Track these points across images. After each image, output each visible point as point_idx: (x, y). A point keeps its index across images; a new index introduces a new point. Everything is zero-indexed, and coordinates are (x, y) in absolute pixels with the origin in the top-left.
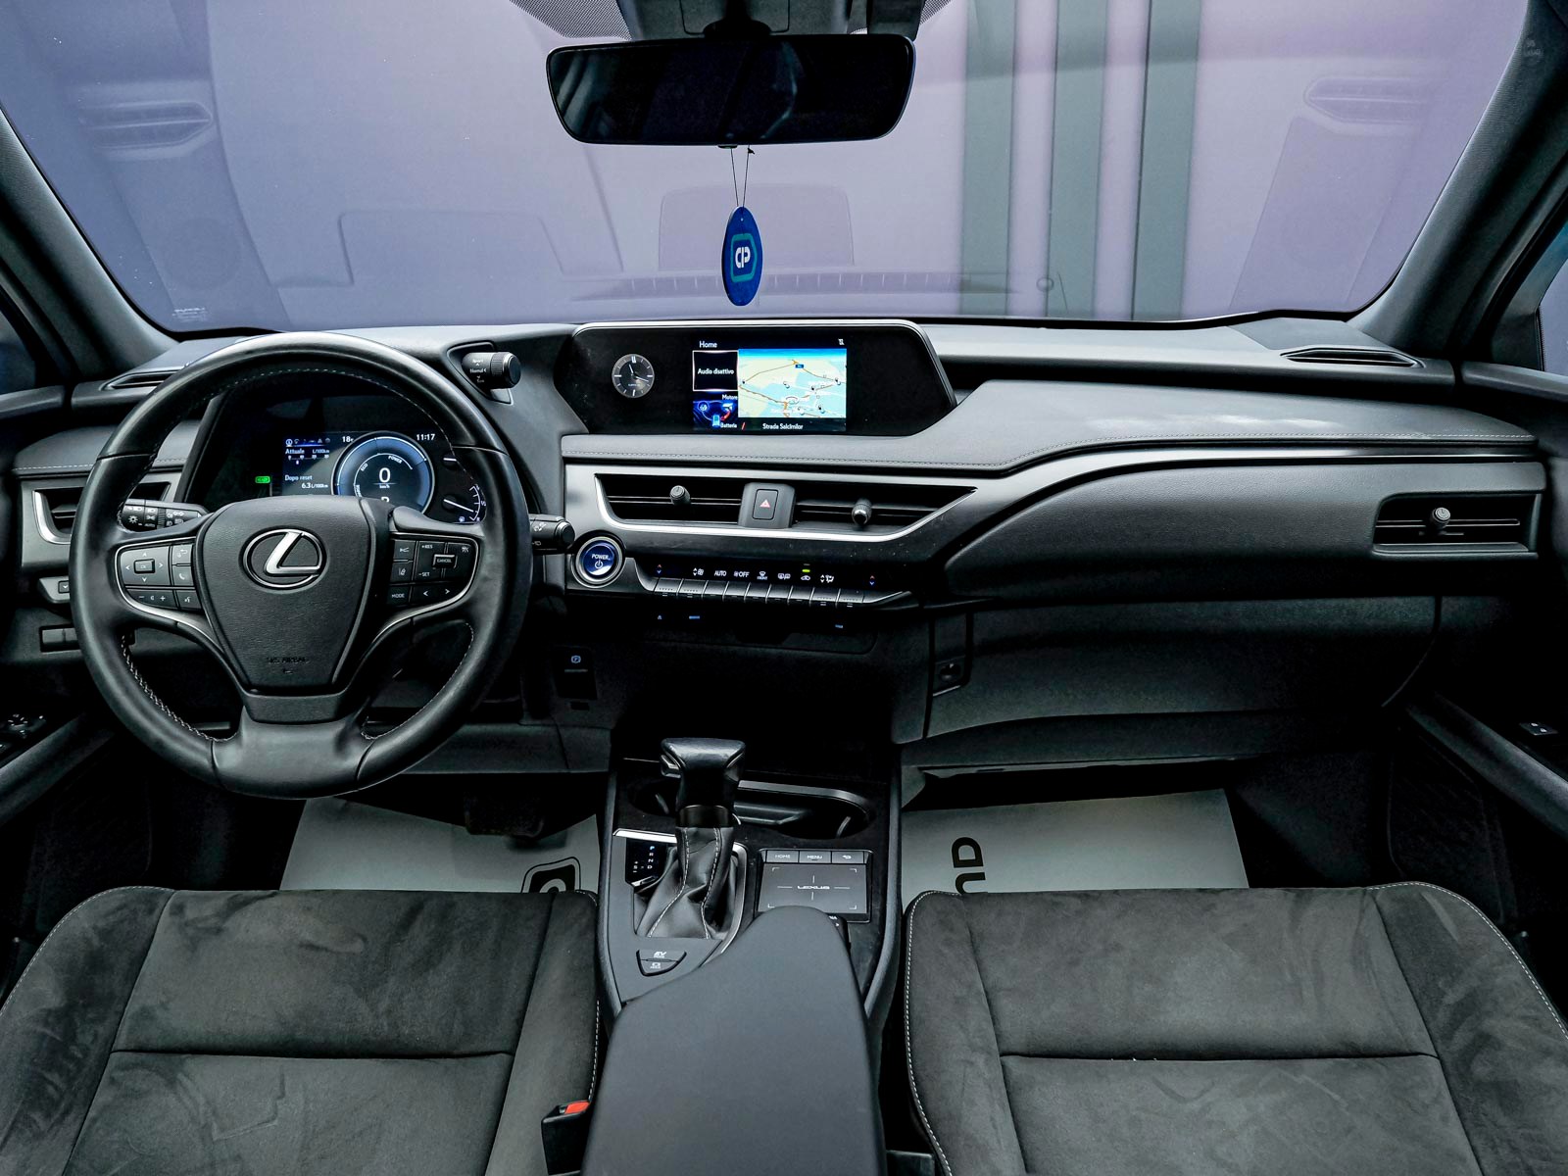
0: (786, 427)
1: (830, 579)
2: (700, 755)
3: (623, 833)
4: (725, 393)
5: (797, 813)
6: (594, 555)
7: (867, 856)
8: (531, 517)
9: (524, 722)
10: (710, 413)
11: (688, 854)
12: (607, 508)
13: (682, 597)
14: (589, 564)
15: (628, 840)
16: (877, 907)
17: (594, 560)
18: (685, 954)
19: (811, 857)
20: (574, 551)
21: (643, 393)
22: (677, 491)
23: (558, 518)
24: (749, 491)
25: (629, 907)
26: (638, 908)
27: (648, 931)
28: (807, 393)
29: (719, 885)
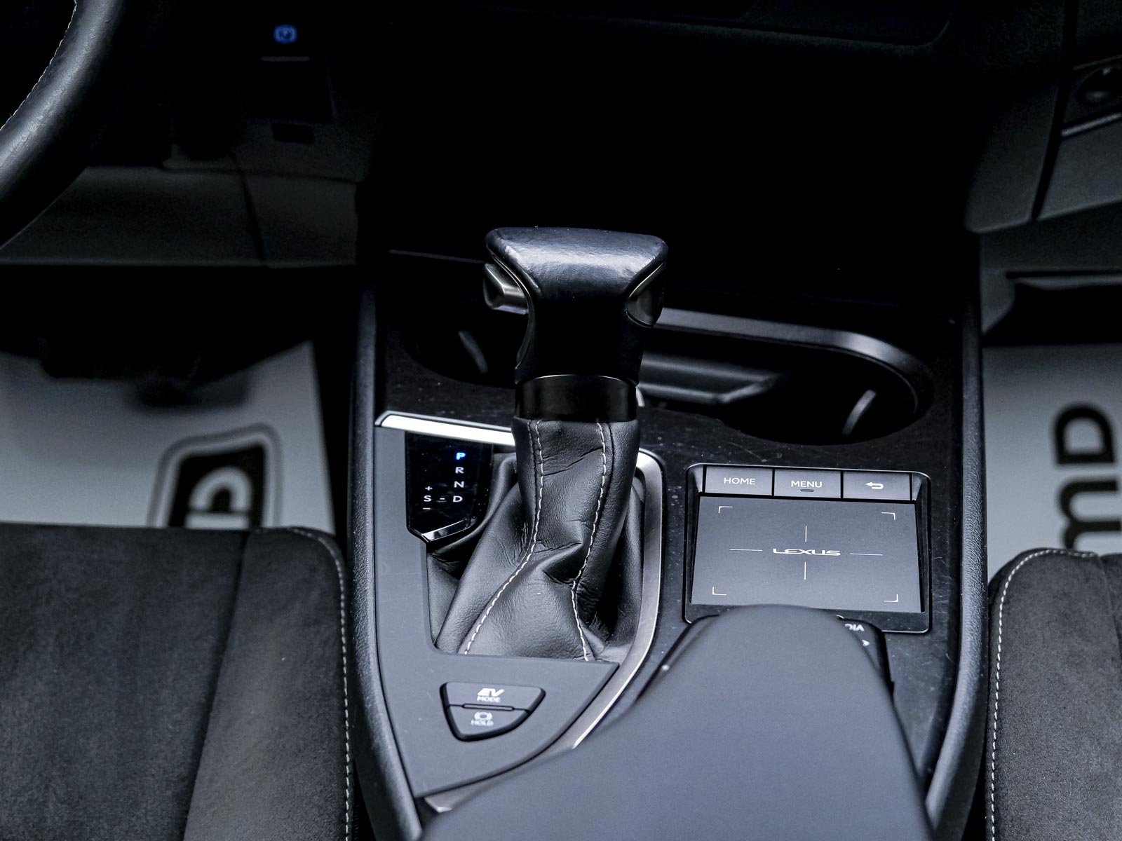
2: (571, 268)
3: (397, 421)
5: (760, 378)
7: (917, 483)
9: (169, 164)
11: (543, 479)
15: (411, 438)
16: (941, 598)
18: (543, 694)
19: (795, 483)
25: (420, 587)
26: (439, 589)
27: (462, 642)
29: (606, 544)
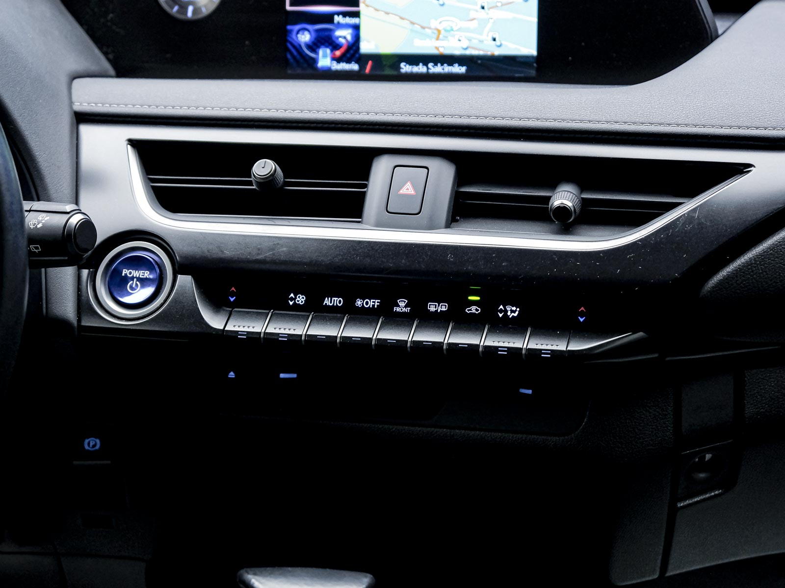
0: (438, 69)
1: (513, 312)
4: (338, 14)
6: (125, 272)
8: (27, 205)
10: (314, 46)
12: (148, 193)
13: (271, 340)
14: (117, 284)
17: (126, 280)
20: (93, 265)
21: (205, 12)
22: (263, 168)
23: (69, 208)
24: (381, 168)
28: (473, 14)
